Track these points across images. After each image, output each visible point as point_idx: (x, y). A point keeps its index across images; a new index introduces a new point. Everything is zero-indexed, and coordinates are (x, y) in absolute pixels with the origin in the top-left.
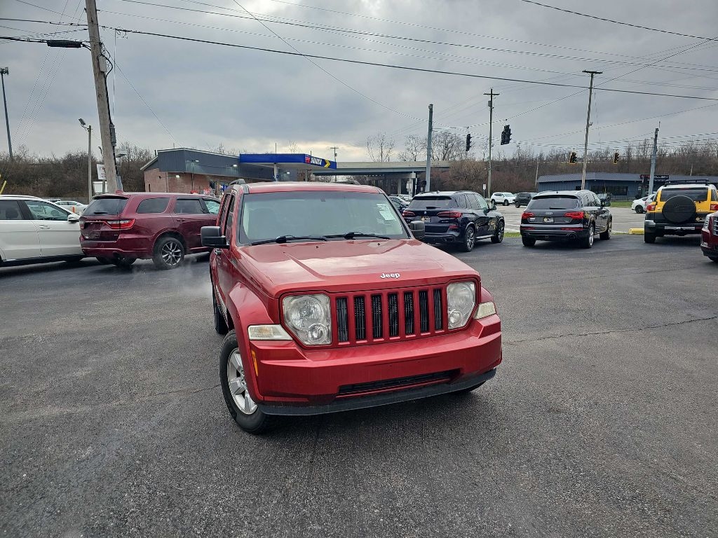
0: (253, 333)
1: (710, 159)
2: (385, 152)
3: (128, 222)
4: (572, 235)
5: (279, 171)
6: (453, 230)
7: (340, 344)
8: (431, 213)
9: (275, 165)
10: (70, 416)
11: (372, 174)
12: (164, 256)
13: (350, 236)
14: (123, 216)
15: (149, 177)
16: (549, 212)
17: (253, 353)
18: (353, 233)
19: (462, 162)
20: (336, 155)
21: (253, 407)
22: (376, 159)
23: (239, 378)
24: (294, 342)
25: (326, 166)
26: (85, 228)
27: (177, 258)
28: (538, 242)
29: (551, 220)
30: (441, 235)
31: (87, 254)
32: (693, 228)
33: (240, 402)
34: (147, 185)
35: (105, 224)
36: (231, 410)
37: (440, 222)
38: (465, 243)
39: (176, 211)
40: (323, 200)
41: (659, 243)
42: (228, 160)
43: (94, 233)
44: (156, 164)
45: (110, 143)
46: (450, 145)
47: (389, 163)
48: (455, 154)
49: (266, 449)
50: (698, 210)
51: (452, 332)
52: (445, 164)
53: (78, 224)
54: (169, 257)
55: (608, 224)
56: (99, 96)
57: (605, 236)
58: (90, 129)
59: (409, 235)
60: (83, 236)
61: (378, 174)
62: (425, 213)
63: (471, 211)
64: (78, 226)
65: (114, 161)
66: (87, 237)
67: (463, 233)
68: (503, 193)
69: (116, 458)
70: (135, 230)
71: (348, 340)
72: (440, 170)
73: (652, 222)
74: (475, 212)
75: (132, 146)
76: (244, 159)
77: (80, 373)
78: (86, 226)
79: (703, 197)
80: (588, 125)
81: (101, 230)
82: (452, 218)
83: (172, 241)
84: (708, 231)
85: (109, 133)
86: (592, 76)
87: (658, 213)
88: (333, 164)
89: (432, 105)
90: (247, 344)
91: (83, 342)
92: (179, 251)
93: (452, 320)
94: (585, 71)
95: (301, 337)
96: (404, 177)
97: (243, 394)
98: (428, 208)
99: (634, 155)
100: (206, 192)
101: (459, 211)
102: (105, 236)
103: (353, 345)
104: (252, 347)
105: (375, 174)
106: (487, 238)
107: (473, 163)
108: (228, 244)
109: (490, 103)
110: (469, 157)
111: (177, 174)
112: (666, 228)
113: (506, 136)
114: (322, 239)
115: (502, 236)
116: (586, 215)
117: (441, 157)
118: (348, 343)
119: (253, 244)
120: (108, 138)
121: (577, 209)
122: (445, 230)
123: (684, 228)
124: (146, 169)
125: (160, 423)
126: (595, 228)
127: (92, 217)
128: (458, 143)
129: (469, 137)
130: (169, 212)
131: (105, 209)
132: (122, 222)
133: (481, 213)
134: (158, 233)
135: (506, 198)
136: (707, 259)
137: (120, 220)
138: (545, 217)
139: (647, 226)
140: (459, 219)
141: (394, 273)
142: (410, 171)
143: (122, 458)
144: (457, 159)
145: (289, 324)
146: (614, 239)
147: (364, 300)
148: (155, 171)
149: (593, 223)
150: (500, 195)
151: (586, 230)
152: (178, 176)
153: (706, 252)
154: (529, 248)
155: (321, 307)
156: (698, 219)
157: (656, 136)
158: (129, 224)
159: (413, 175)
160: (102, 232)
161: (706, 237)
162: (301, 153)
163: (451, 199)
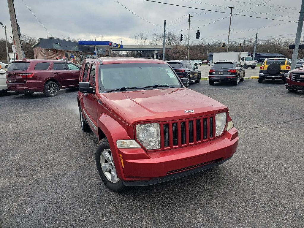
0: (119, 144)
1: (276, 46)
2: (143, 41)
3: (30, 74)
4: (231, 80)
5: (97, 49)
7: (165, 148)
9: (95, 46)
10: (15, 184)
11: (138, 51)
12: (49, 91)
13: (156, 87)
14: (28, 71)
15: (36, 51)
16: (221, 70)
17: (121, 155)
18: (157, 85)
19: (177, 46)
20: (122, 42)
21: (117, 179)
22: (139, 44)
23: (107, 163)
24: (142, 149)
25: (119, 47)
26: (8, 77)
27: (55, 91)
28: (215, 83)
29: (222, 73)
31: (10, 89)
32: (279, 77)
33: (108, 176)
34: (35, 56)
35: (19, 75)
36: (103, 180)
39: (54, 69)
40: (140, 68)
41: (264, 83)
42: (73, 43)
43: (13, 79)
44: (39, 45)
45: (17, 35)
46: (171, 38)
47: (145, 46)
48: (173, 42)
49: (125, 202)
50: (281, 69)
51: (217, 138)
52: (169, 47)
53: (5, 75)
54: (52, 91)
55: (243, 75)
56: (10, 11)
57: (242, 80)
58: (5, 27)
59: (182, 86)
60: (8, 81)
61: (141, 51)
63: (188, 69)
64: (5, 76)
65: (20, 43)
66: (10, 82)
68: (195, 60)
69: (46, 212)
70: (34, 78)
71: (169, 146)
72: (167, 49)
73: (262, 74)
74: (190, 69)
75: (26, 36)
76: (80, 43)
77: (17, 157)
78: (9, 76)
79: (283, 63)
80: (230, 31)
81: (17, 78)
82: (181, 72)
83: (52, 83)
84: (289, 78)
85: (16, 29)
86: (232, 9)
87: (265, 70)
88: (121, 46)
89: (165, 20)
90: (117, 150)
91: (15, 138)
92: (56, 88)
93: (217, 132)
94: (229, 7)
95: (144, 145)
96: (152, 52)
97: (110, 171)
99: (246, 44)
100: (63, 58)
101: (183, 69)
102: (19, 81)
103: (172, 148)
104: (120, 152)
105: (139, 50)
106: (194, 81)
107: (181, 47)
108: (94, 91)
109: (189, 20)
110: (179, 44)
111: (50, 50)
112: (268, 76)
113: (198, 35)
115: (200, 80)
116: (237, 71)
118: (169, 148)
119: (108, 92)
120: (16, 32)
121: (233, 69)
123: (275, 77)
124: (34, 47)
125: (65, 187)
126: (239, 76)
127: (12, 72)
128: (175, 38)
129: (182, 35)
130: (50, 69)
131: (18, 68)
132: (27, 74)
133: (192, 70)
134: (46, 80)
135: (196, 62)
136: (287, 90)
137: (26, 73)
138: (219, 72)
139: (260, 76)
140: (184, 73)
141: (191, 110)
142: (155, 50)
143: (48, 212)
144: (175, 45)
145: (138, 139)
146: (246, 81)
147: (177, 125)
148: (39, 48)
149: (239, 74)
150: (193, 61)
151: (236, 78)
152: (50, 51)
153: (287, 87)
154: (212, 85)
155: (154, 129)
156: (281, 73)
157: (257, 36)
158: (31, 75)
159: (156, 52)
160: (17, 79)
161: (288, 81)
162: (107, 41)
163: (180, 64)
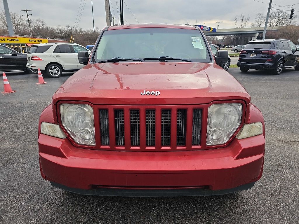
2: (244, 23)
6: (269, 62)
7: (102, 147)
8: (257, 52)
13: (162, 59)
18: (164, 57)
19: (287, 26)
20: (218, 26)
22: (238, 27)
24: (67, 140)
25: (211, 31)
30: (262, 64)
37: (262, 57)
38: (277, 69)
45: (109, 21)
46: (281, 18)
48: (283, 22)
52: (277, 28)
61: (238, 34)
62: (253, 51)
63: (283, 51)
67: (276, 64)
71: (109, 145)
72: (273, 31)
74: (286, 51)
82: (270, 55)
88: (214, 30)
98: (255, 49)
101: (275, 50)
103: (113, 149)
105: (236, 34)
106: (292, 67)
110: (291, 24)
114: (139, 61)
117: (275, 24)
118: (109, 147)
120: (108, 18)
122: (264, 61)
128: (286, 17)
129: (293, 11)
133: (290, 52)
140: (274, 56)
141: (155, 91)
142: (256, 32)
144: (285, 25)
145: (64, 126)
147: (124, 113)
163: (271, 43)
